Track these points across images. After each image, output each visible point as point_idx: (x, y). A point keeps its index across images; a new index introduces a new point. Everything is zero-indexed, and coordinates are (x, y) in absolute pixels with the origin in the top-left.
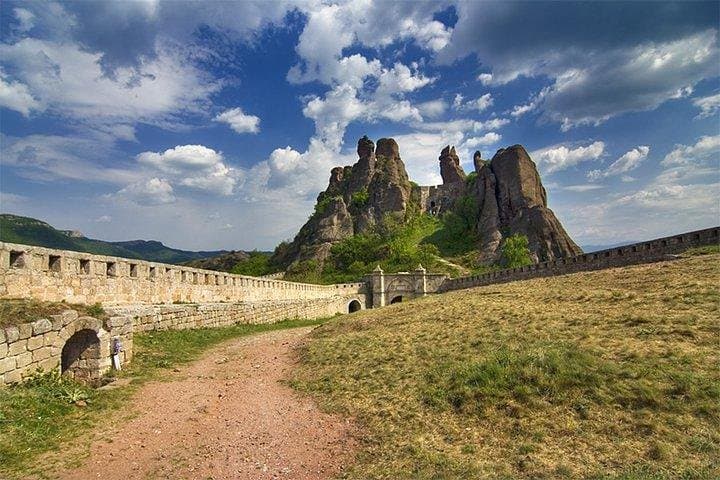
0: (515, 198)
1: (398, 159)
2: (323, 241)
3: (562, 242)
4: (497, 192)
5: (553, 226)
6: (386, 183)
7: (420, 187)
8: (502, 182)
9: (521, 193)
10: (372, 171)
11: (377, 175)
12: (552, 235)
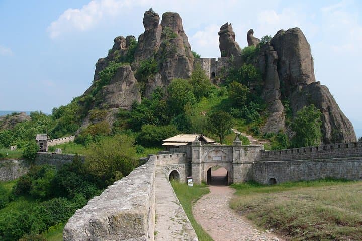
0: (294, 75)
1: (181, 31)
2: (111, 106)
3: (337, 116)
4: (279, 68)
5: (329, 101)
6: (172, 53)
7: (202, 59)
8: (283, 58)
9: (300, 70)
10: (159, 41)
11: (164, 46)
12: (329, 109)
